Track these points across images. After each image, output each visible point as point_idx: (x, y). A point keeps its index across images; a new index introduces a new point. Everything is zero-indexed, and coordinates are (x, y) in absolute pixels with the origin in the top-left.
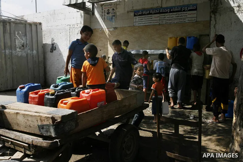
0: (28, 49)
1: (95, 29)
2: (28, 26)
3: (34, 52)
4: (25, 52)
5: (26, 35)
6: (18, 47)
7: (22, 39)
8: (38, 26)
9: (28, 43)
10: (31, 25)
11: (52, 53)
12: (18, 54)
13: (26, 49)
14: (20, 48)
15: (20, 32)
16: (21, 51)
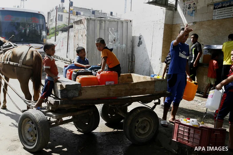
0: (118, 42)
1: (177, 24)
2: (120, 24)
3: (123, 46)
4: (116, 45)
5: (117, 31)
6: (110, 41)
7: (114, 35)
8: (129, 23)
9: (118, 37)
10: (123, 22)
11: (139, 47)
12: (110, 47)
13: (117, 43)
14: (112, 42)
15: (113, 29)
16: (112, 45)
